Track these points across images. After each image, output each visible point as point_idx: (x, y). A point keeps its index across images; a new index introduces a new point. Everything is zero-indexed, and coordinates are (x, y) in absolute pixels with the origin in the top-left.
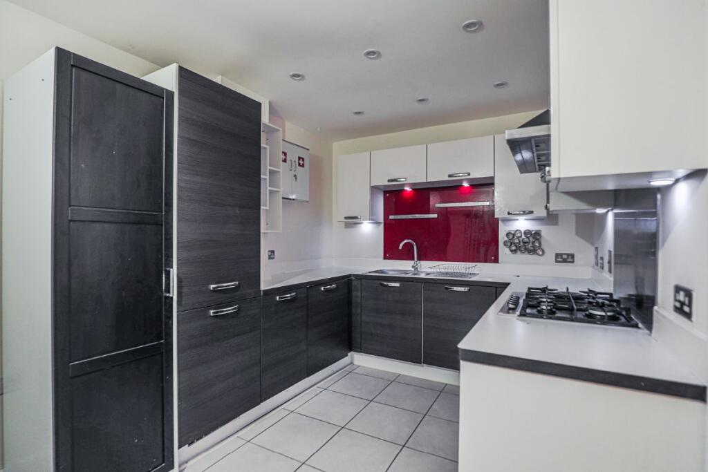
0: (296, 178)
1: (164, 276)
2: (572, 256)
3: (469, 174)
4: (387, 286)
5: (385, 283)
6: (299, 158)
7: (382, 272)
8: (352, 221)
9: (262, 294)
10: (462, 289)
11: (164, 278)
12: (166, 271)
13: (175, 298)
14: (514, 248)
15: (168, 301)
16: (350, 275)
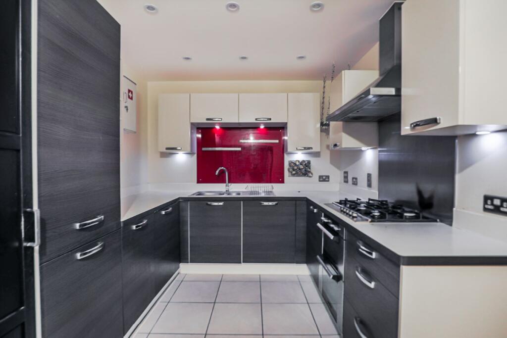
0: (127, 110)
1: (23, 219)
2: (328, 177)
3: (270, 119)
4: (210, 205)
5: (209, 203)
6: (129, 91)
7: (200, 194)
8: (171, 151)
9: (122, 226)
10: (270, 203)
11: (23, 223)
12: (25, 212)
13: (37, 249)
14: (294, 172)
15: (29, 253)
16: (179, 198)
